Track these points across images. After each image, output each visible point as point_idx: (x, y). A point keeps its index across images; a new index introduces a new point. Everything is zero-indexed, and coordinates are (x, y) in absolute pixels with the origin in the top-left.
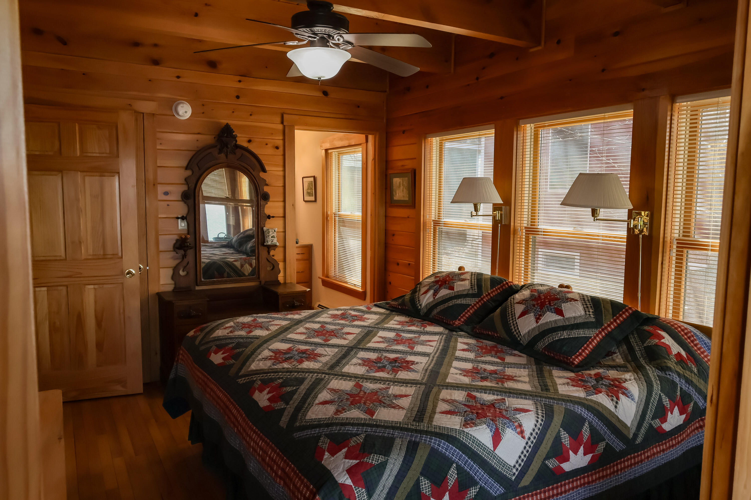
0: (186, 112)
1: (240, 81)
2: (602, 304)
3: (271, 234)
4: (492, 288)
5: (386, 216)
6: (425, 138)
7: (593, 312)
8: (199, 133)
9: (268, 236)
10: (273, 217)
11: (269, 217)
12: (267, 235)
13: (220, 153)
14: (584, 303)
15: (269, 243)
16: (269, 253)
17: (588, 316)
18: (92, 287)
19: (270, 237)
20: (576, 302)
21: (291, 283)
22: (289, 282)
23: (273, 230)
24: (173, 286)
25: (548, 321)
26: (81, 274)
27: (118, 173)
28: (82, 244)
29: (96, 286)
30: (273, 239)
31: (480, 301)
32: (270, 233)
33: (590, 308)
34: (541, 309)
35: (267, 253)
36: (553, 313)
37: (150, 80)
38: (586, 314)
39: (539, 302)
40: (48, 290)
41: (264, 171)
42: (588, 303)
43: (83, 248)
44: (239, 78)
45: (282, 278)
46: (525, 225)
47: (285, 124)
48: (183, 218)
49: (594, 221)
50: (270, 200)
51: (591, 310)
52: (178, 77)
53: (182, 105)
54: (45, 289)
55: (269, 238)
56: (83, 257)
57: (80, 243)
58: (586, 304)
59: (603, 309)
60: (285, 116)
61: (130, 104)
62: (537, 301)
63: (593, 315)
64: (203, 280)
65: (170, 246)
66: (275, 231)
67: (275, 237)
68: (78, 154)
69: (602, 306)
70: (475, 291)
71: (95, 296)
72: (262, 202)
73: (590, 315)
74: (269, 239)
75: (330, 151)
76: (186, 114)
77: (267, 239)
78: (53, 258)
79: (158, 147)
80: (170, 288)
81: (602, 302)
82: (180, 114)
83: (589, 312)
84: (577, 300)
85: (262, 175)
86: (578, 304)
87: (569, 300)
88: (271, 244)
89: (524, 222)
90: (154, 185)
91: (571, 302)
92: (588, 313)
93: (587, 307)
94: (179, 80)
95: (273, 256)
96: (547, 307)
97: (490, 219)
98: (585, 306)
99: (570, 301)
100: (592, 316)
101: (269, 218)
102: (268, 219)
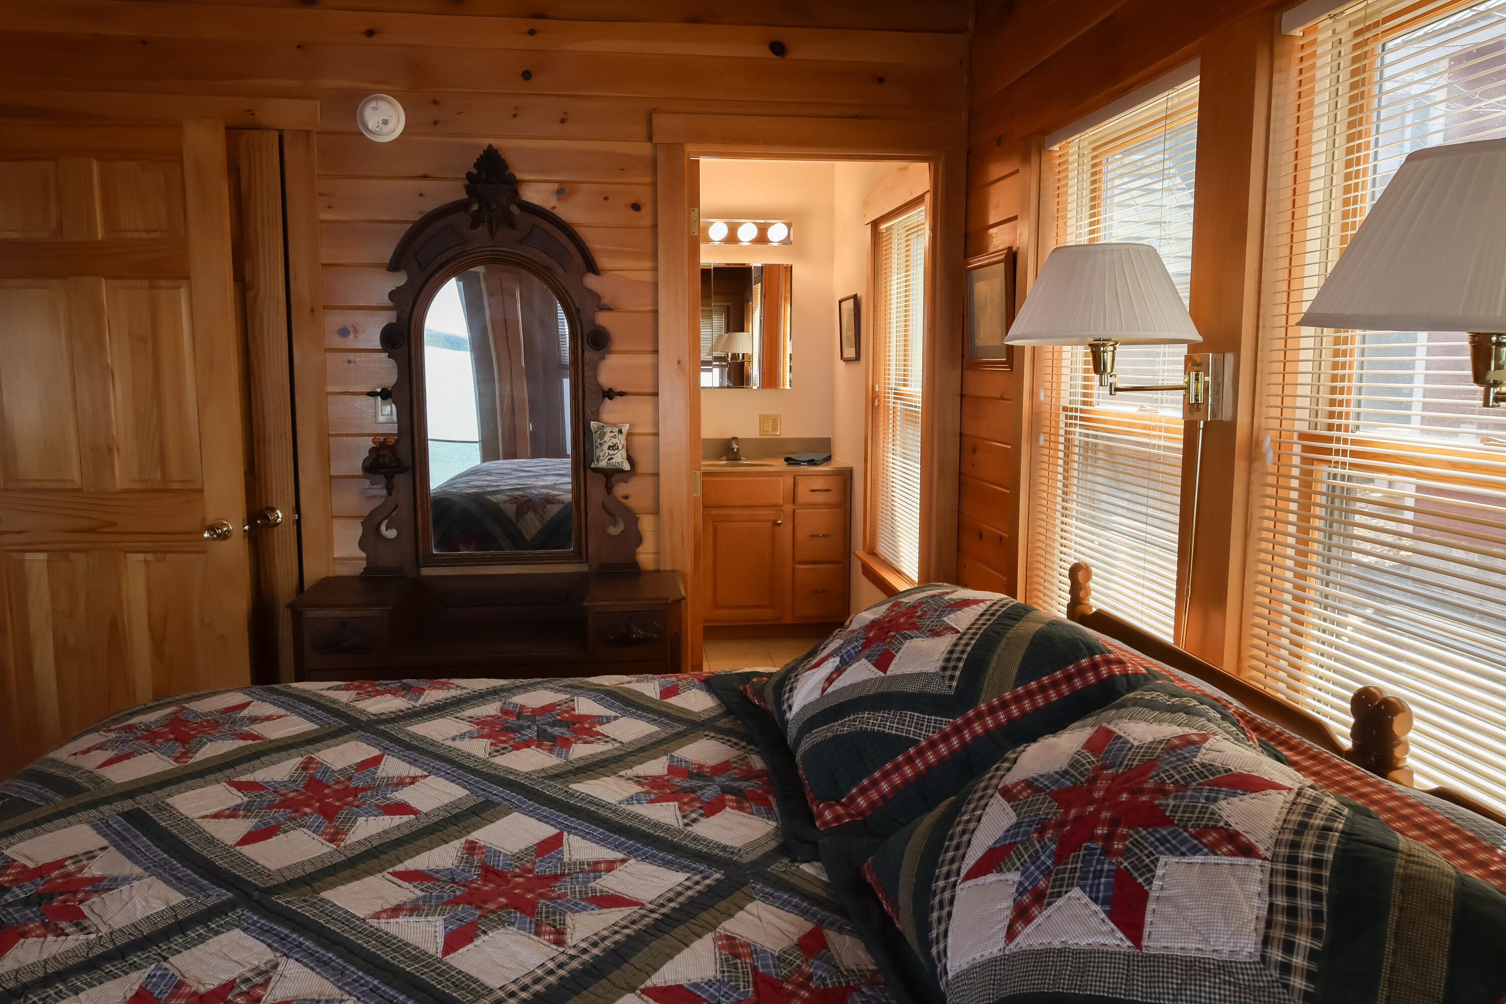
0: (385, 122)
1: (532, 32)
2: (1394, 914)
3: (608, 440)
4: (1023, 677)
5: (962, 396)
6: (1041, 149)
7: (1312, 955)
8: (425, 177)
9: (601, 444)
10: (622, 394)
11: (610, 394)
12: (599, 441)
13: (474, 226)
14: (1281, 881)
15: (603, 464)
16: (609, 489)
17: (1276, 974)
18: (141, 557)
19: (605, 447)
20: (1242, 860)
21: (673, 571)
22: (669, 568)
23: (616, 430)
24: (364, 564)
25: (1057, 944)
26: (115, 524)
27: (188, 278)
28: (116, 454)
29: (150, 557)
30: (611, 452)
31: (957, 730)
32: (607, 438)
33: (1305, 922)
34: (1059, 857)
35: (603, 490)
36: (1096, 900)
37: (299, 47)
38: (1263, 958)
39: (1073, 813)
40: (48, 561)
41: (592, 267)
42: (1304, 885)
43: (117, 465)
44: (527, 24)
45: (651, 556)
46: (1303, 427)
47: (657, 139)
48: (385, 395)
49: (1486, 404)
50: (616, 347)
51: (1303, 941)
52: (370, 33)
53: (373, 104)
54: (42, 556)
55: (602, 450)
56: (119, 486)
57: (110, 449)
58: (1291, 892)
59: (1389, 946)
60: (658, 119)
61: (249, 110)
62: (1068, 807)
63: (1310, 976)
64: (435, 552)
65: (356, 465)
66: (620, 432)
67: (618, 448)
68: (100, 237)
69: (1391, 926)
70: (950, 687)
71: (148, 581)
72: (590, 355)
73: (1286, 968)
74: (602, 454)
75: (883, 227)
76: (386, 129)
77: (598, 453)
78: (57, 485)
79: (325, 216)
80: (358, 568)
81: (1396, 894)
82: (370, 127)
83: (1289, 947)
84: (1248, 851)
85: (591, 281)
86: (1242, 881)
87: (1212, 837)
88: (609, 467)
89: (1299, 414)
90: (312, 311)
91: (1213, 859)
92: (1276, 954)
93: (1292, 911)
94: (373, 39)
95: (626, 497)
96: (1091, 851)
97: (1177, 402)
98: (1281, 901)
99: (1213, 849)
100: (1298, 983)
101: (611, 398)
102: (607, 399)
